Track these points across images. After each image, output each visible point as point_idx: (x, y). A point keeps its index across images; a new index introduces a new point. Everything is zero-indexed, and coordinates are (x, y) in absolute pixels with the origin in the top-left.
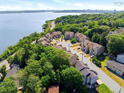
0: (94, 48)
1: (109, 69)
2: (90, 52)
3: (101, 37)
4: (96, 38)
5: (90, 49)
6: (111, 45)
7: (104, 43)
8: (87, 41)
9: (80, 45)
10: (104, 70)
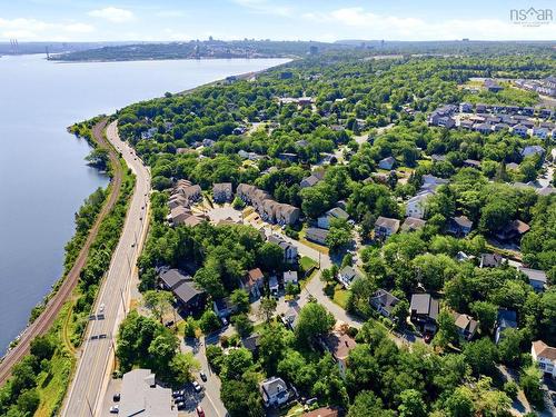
0: (283, 213)
1: (309, 240)
2: (278, 220)
3: (290, 193)
4: (282, 194)
5: (278, 216)
6: (307, 205)
7: (297, 201)
8: (269, 202)
9: (257, 211)
10: (303, 242)
